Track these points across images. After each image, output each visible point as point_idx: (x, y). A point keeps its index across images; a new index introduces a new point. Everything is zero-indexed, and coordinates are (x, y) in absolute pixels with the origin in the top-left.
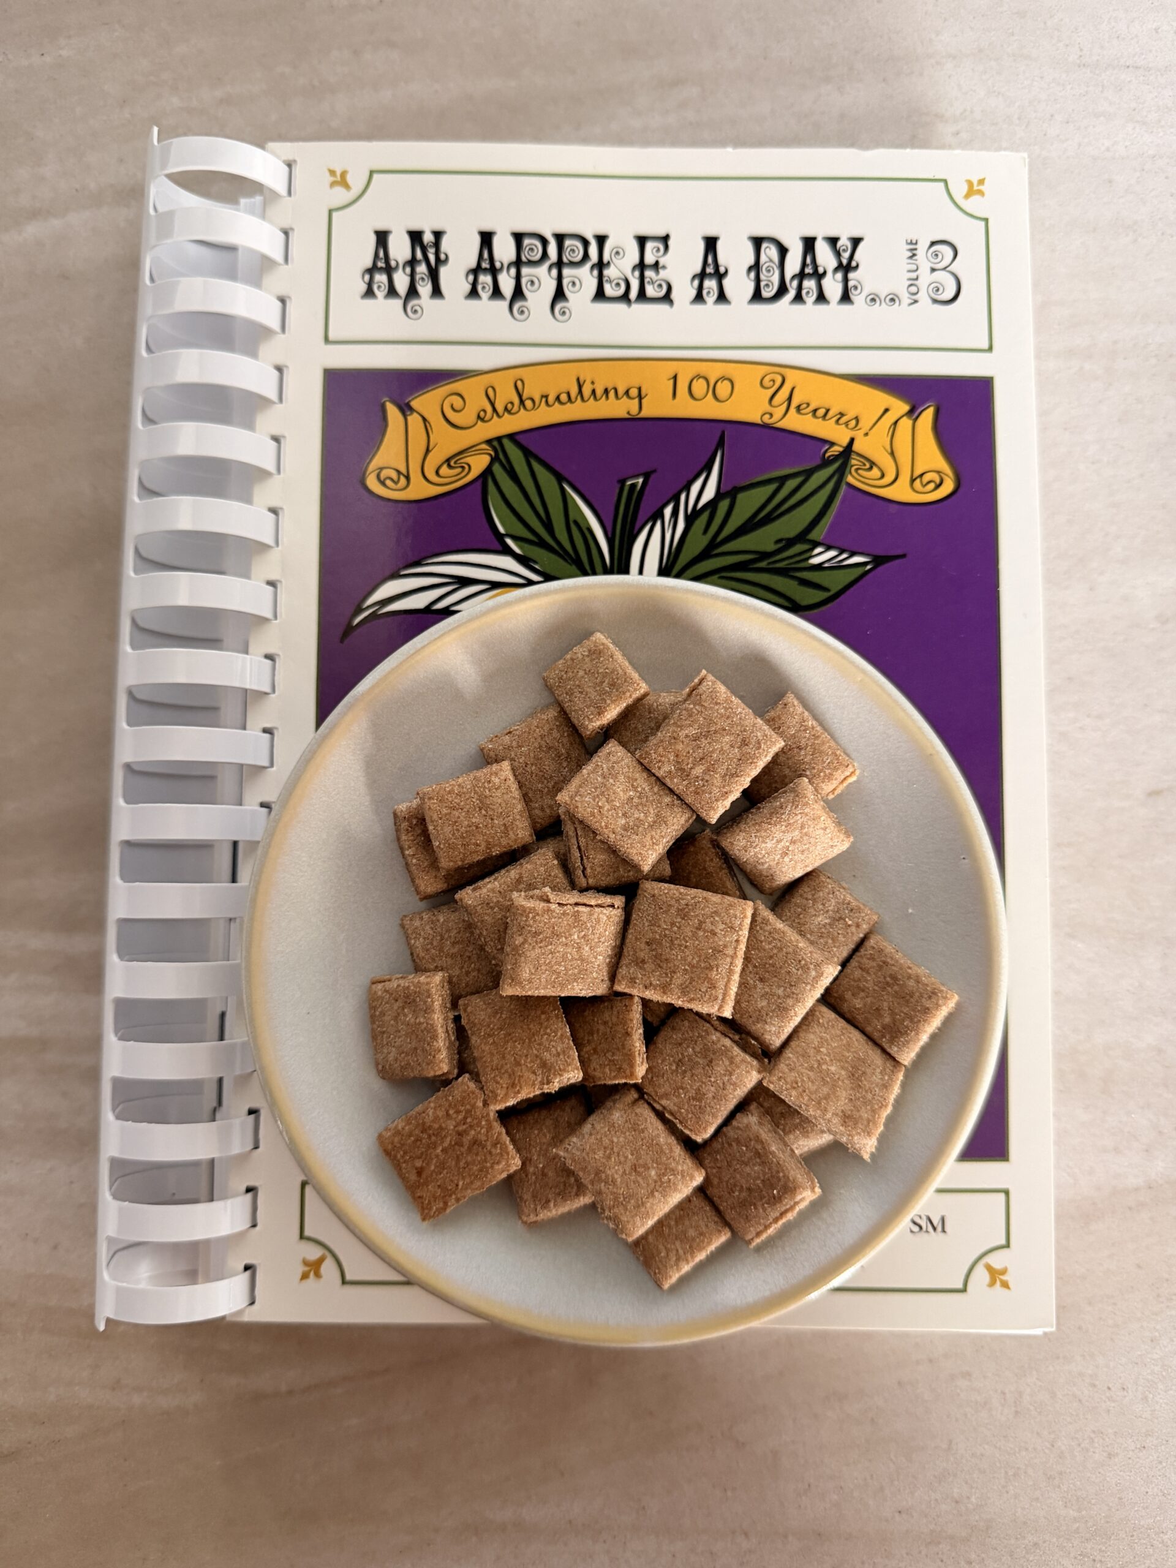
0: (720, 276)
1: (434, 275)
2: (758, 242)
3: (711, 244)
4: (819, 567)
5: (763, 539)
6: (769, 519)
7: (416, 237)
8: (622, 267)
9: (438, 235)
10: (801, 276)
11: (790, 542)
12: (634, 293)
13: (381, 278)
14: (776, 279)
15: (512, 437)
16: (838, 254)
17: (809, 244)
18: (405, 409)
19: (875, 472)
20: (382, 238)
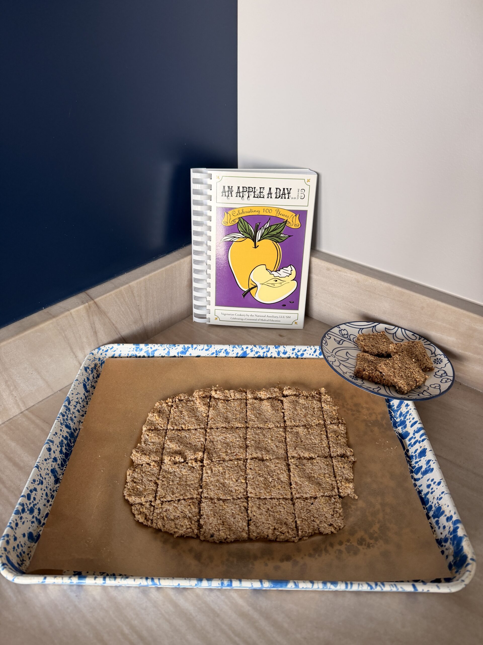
0: (271, 194)
1: (231, 193)
2: (277, 189)
3: (270, 189)
4: (282, 237)
5: (274, 233)
6: (276, 230)
7: (229, 187)
8: (257, 192)
9: (232, 187)
10: (282, 194)
11: (278, 233)
12: (259, 197)
13: (224, 193)
14: (279, 195)
15: (241, 217)
16: (288, 191)
17: (284, 189)
18: (227, 213)
19: (290, 224)
20: (224, 187)
